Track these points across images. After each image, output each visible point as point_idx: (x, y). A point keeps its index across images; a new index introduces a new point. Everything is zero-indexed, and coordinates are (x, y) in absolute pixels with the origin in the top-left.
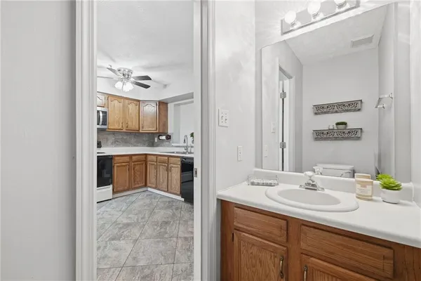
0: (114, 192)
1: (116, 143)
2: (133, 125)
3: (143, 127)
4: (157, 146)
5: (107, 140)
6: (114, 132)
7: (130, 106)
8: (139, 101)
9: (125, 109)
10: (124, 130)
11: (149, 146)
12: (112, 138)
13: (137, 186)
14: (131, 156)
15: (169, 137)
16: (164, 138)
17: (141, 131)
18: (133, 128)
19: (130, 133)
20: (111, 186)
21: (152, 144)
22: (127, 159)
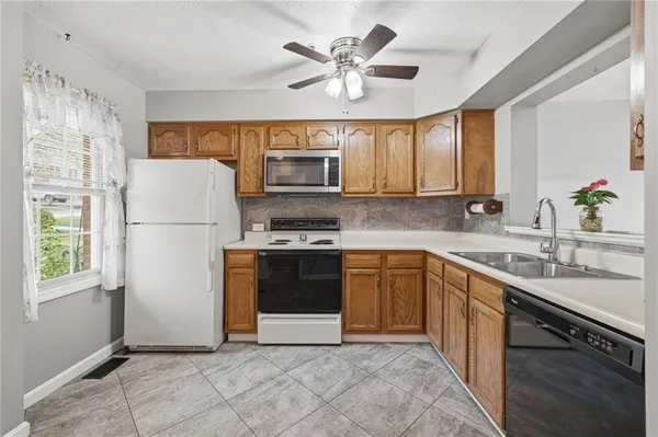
0: (345, 330)
1: (370, 221)
2: (400, 180)
3: (423, 185)
4: (471, 229)
5: (354, 216)
6: (366, 200)
7: (392, 140)
8: (413, 122)
9: (379, 148)
10: (379, 194)
11: (449, 228)
12: (361, 212)
13: (400, 326)
14: (384, 254)
15: (495, 207)
16: (479, 208)
17: (419, 194)
18: (402, 188)
19: (402, 199)
20: (339, 316)
21: (458, 225)
22: (374, 260)
